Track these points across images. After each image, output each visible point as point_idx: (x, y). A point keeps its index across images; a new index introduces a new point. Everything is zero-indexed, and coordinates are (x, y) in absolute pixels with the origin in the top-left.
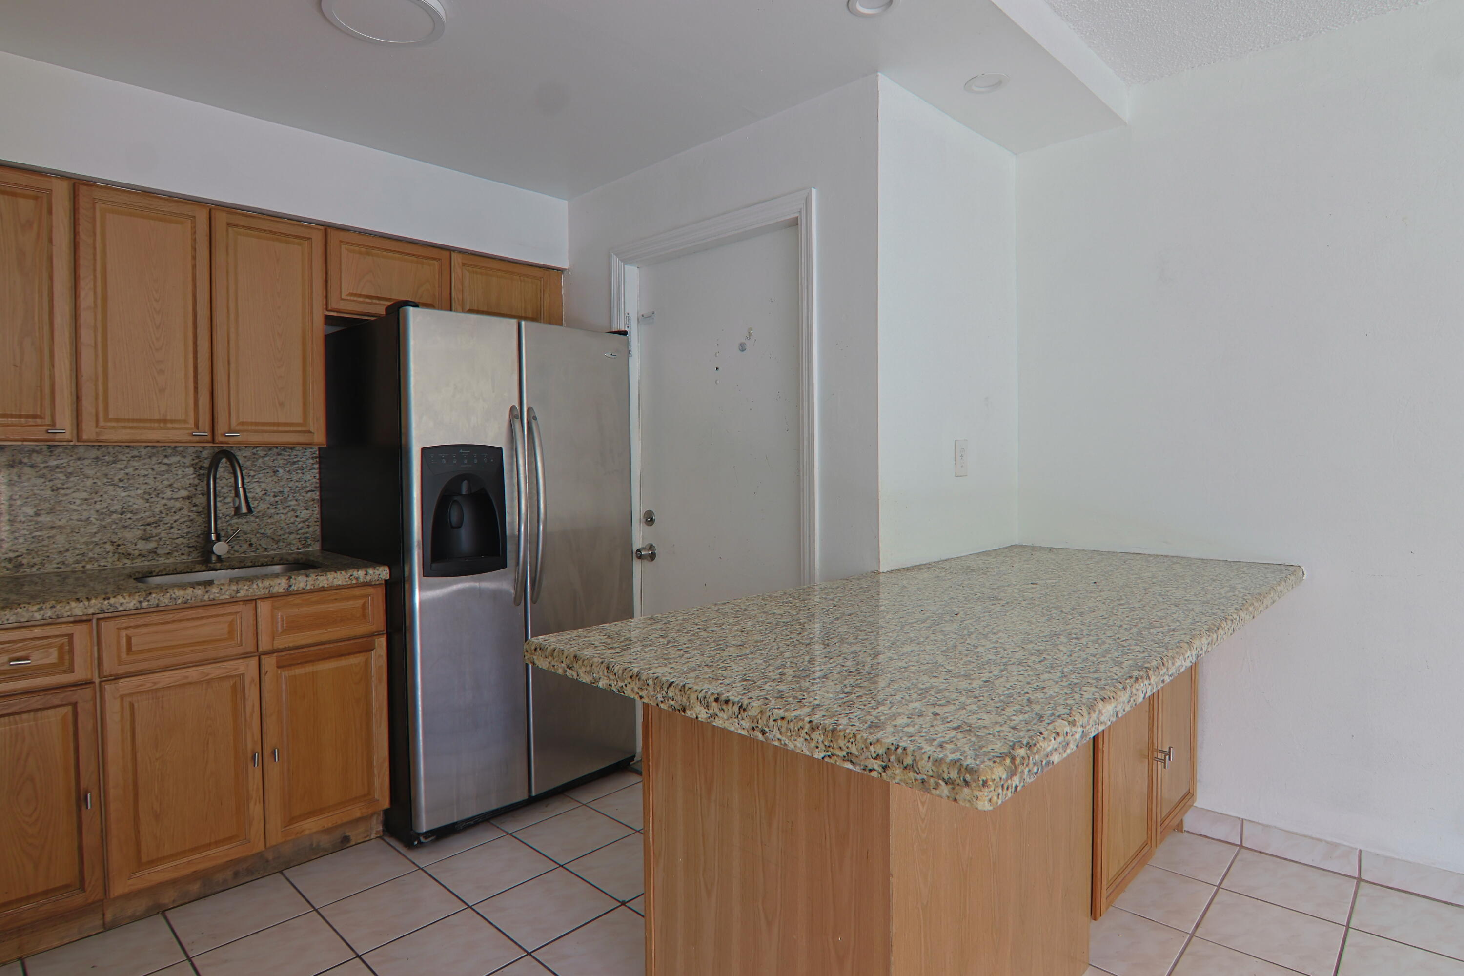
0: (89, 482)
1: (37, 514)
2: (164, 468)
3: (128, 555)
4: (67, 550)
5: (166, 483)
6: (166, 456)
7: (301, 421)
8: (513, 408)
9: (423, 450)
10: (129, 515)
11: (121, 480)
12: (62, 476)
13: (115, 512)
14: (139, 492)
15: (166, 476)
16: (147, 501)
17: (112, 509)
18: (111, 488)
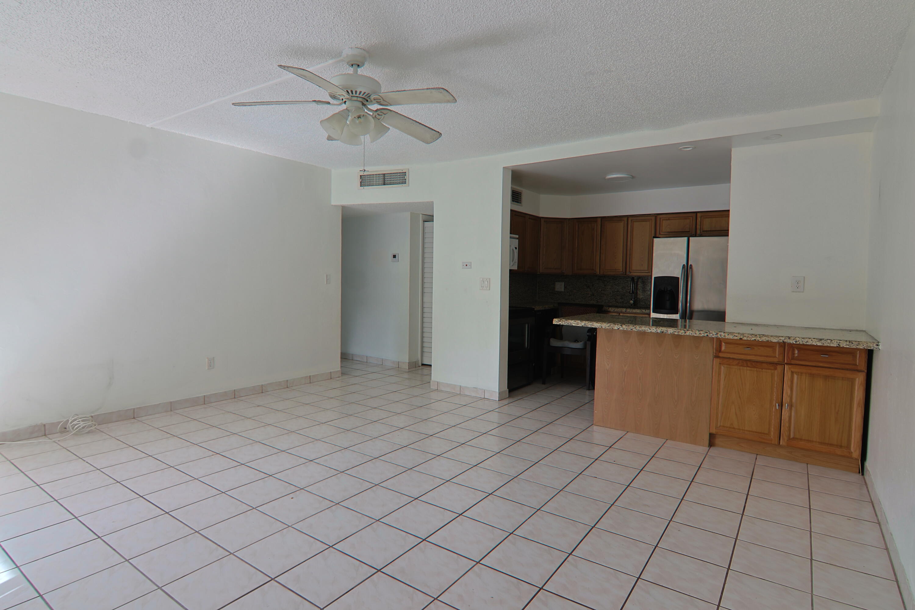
0: (611, 284)
1: (601, 291)
2: (626, 281)
3: (618, 302)
4: (606, 300)
5: (626, 285)
6: (627, 278)
7: (647, 269)
8: (684, 265)
9: (655, 278)
10: (619, 293)
11: (617, 284)
12: (606, 282)
13: (616, 292)
14: (621, 287)
15: (627, 283)
16: (622, 289)
17: (615, 291)
18: (615, 286)
